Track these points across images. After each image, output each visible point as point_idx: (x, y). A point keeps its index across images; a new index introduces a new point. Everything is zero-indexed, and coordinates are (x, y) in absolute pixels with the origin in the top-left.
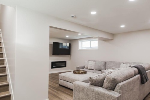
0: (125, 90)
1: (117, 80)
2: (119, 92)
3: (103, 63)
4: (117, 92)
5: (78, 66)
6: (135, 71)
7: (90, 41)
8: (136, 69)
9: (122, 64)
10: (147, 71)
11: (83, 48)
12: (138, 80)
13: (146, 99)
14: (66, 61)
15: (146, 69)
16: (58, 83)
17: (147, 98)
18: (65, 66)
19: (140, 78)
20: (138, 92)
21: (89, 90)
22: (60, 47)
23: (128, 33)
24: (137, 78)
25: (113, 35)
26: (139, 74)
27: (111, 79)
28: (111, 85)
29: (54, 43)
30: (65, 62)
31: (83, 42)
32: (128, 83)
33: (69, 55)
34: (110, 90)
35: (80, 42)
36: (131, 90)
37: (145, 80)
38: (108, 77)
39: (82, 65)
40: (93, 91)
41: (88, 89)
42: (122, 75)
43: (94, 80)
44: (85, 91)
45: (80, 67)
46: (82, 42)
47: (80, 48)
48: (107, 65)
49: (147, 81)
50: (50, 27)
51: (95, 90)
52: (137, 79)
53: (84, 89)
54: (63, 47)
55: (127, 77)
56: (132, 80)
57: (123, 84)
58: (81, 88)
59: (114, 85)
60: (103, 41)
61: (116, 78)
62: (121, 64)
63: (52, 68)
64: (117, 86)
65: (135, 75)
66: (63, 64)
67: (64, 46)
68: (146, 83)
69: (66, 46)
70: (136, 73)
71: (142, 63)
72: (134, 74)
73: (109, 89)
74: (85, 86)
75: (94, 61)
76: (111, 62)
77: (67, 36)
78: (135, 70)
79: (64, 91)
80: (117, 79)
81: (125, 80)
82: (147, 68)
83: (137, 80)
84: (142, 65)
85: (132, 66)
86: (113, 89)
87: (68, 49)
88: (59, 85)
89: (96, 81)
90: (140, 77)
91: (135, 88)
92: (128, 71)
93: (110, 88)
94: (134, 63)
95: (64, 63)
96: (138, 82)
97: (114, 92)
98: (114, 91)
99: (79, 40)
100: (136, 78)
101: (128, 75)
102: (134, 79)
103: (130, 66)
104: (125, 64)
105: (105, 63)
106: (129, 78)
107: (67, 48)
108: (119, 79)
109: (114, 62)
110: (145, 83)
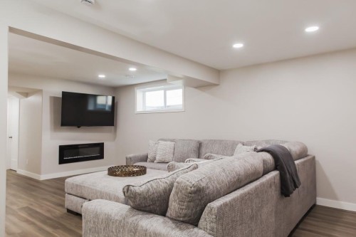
0: (233, 221)
1: (207, 191)
2: (212, 229)
3: (193, 146)
4: (205, 229)
5: (131, 155)
6: (264, 162)
7: (165, 90)
8: (268, 156)
9: (240, 145)
10: (296, 162)
11: (148, 109)
12: (273, 187)
13: (294, 234)
14: (103, 144)
15: (294, 155)
16: (63, 206)
17: (297, 230)
18: (101, 157)
19: (278, 180)
20: (274, 220)
21: (123, 227)
22: (91, 107)
23: (252, 66)
24: (270, 179)
25: (219, 72)
26: (275, 169)
27: (187, 189)
28: (188, 207)
29: (64, 93)
30: (101, 146)
31: (147, 93)
32: (242, 198)
33: (113, 127)
34: (183, 226)
35: (139, 93)
36: (252, 218)
37: (291, 185)
38: (178, 183)
39: (141, 153)
40: (135, 230)
41: (121, 225)
42: (223, 174)
43: (140, 195)
44: (114, 230)
45: (135, 157)
46: (144, 92)
47: (139, 108)
48: (203, 150)
49: (296, 187)
50: (11, 30)
51: (139, 228)
52: (270, 184)
53: (111, 225)
54: (98, 107)
55: (239, 180)
56: (256, 188)
57: (226, 205)
58: (102, 223)
59: (198, 209)
60: (196, 88)
61: (203, 185)
62: (237, 145)
63: (62, 161)
64: (206, 210)
65: (266, 172)
66: (96, 152)
67: (100, 105)
68: (295, 194)
69: (105, 106)
70: (269, 166)
71: (287, 142)
72: (261, 169)
73: (183, 222)
74: (113, 215)
75: (172, 141)
76: (214, 142)
77: (102, 76)
78: (265, 158)
79: (73, 228)
80: (208, 188)
81: (232, 189)
82: (298, 152)
83: (271, 186)
84: (286, 146)
85: (259, 148)
86: (194, 221)
87: (110, 110)
88: (66, 211)
89: (145, 198)
90: (278, 178)
91: (265, 210)
92: (245, 161)
93: (186, 219)
94: (267, 142)
95: (98, 148)
96: (274, 193)
97: (196, 229)
98: (197, 226)
99: (136, 88)
100: (268, 181)
101: (242, 173)
102: (263, 184)
103: (255, 150)
104: (245, 147)
105: (200, 145)
106: (246, 182)
107: (107, 109)
108: (212, 187)
109: (221, 141)
110: (292, 193)
